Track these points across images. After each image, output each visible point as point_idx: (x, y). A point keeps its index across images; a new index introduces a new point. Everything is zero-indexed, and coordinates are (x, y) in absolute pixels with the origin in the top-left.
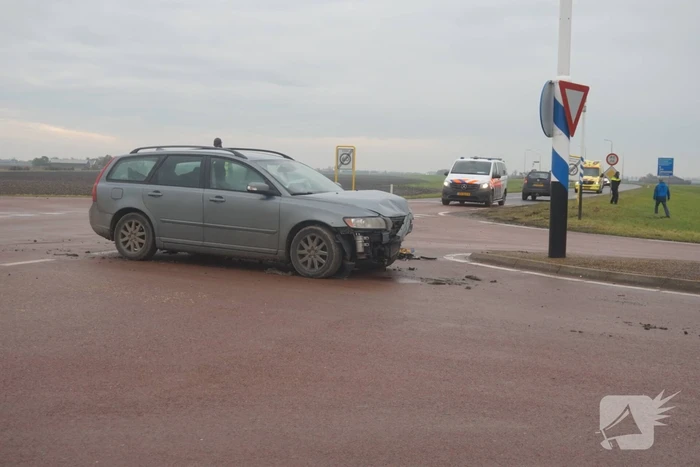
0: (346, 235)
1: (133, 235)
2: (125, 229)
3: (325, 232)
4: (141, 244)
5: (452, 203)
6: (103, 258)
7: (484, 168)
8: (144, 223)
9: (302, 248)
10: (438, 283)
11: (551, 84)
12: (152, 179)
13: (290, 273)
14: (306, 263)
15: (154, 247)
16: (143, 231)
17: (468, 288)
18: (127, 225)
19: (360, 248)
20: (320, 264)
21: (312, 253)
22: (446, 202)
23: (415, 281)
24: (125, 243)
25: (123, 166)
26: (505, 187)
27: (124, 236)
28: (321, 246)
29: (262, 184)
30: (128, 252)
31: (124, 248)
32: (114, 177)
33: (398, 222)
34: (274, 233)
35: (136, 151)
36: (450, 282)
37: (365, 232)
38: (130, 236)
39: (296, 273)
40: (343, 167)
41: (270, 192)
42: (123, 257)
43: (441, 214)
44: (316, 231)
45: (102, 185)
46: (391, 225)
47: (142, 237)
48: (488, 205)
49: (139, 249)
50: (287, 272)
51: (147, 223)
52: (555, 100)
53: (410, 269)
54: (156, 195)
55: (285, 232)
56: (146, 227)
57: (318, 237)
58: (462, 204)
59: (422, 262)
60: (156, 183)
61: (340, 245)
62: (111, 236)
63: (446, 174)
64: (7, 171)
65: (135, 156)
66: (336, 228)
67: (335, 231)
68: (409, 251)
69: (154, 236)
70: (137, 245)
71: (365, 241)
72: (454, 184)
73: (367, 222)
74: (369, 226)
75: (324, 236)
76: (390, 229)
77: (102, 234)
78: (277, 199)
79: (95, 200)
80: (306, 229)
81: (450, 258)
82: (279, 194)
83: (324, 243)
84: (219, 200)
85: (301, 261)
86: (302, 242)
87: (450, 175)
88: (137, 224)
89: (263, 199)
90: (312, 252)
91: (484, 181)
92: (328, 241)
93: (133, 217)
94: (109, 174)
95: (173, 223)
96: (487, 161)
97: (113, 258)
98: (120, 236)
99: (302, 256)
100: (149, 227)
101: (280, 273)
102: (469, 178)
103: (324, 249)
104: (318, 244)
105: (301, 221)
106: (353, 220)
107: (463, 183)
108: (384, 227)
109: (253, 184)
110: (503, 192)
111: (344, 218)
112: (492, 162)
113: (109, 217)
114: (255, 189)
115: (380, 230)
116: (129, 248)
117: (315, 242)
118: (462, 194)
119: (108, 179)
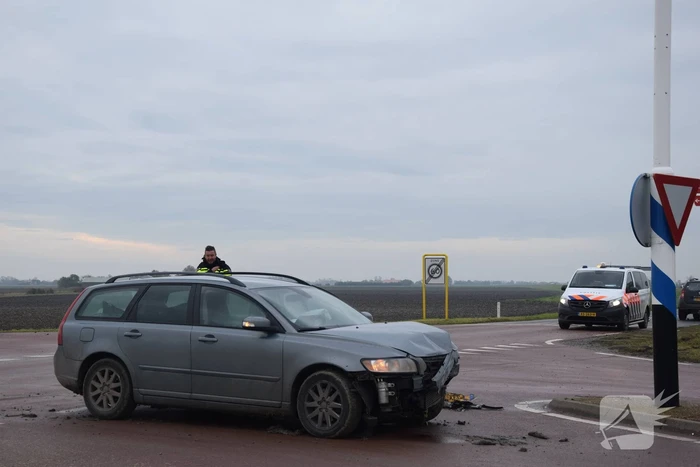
0: (366, 381)
1: (106, 387)
2: (97, 380)
3: (338, 379)
4: (115, 399)
5: (572, 326)
6: (68, 418)
7: (614, 280)
8: (119, 371)
9: (311, 399)
10: (486, 443)
11: (645, 177)
12: (131, 315)
13: (297, 432)
14: (316, 419)
15: (132, 402)
16: (118, 381)
17: (524, 450)
18: (98, 374)
19: (384, 399)
20: (334, 420)
21: (324, 406)
22: (564, 326)
23: (457, 441)
24: (96, 397)
25: (97, 299)
26: (647, 303)
27: (94, 389)
28: (334, 396)
29: (262, 319)
30: (100, 409)
31: (95, 404)
32: (86, 313)
33: (435, 363)
34: (277, 381)
35: (113, 280)
36: (503, 442)
37: (388, 377)
38: (102, 388)
39: (304, 433)
40: (432, 281)
41: (272, 329)
42: (93, 416)
43: (549, 342)
44: (327, 377)
45: (71, 324)
46: (424, 367)
47: (117, 389)
48: (621, 328)
49: (113, 405)
50: (293, 431)
51: (124, 371)
52: (652, 198)
53: (460, 423)
54: (134, 335)
55: (290, 379)
56: (122, 375)
57: (330, 385)
58: (589, 328)
59: (483, 412)
60: (135, 320)
61: (356, 395)
62: (78, 388)
63: (564, 288)
64: (24, 294)
65: (112, 285)
66: (351, 372)
67: (350, 377)
68: (468, 398)
69: (131, 388)
70: (111, 399)
71: (390, 389)
72: (573, 301)
73: (392, 365)
74: (395, 370)
75: (337, 384)
76: (422, 372)
77: (69, 387)
78: (281, 338)
79: (60, 343)
80: (316, 374)
81: (522, 407)
82: (283, 331)
83: (337, 393)
84: (209, 340)
85: (310, 416)
86: (311, 392)
87: (568, 289)
88: (111, 373)
89: (262, 337)
90: (324, 404)
91: (614, 296)
92: (342, 391)
93: (106, 364)
94: (79, 310)
95: (155, 370)
96: (618, 270)
97: (81, 417)
98: (90, 388)
99: (312, 409)
100: (126, 375)
101: (285, 433)
102: (594, 294)
103: (337, 400)
104: (330, 395)
105: (309, 364)
106: (373, 362)
107: (586, 300)
108: (414, 370)
109: (250, 318)
110: (643, 311)
111: (362, 360)
112: (626, 271)
113: (78, 365)
114: (253, 325)
115: (410, 375)
116: (101, 404)
117: (327, 391)
118: (585, 314)
119: (78, 316)
